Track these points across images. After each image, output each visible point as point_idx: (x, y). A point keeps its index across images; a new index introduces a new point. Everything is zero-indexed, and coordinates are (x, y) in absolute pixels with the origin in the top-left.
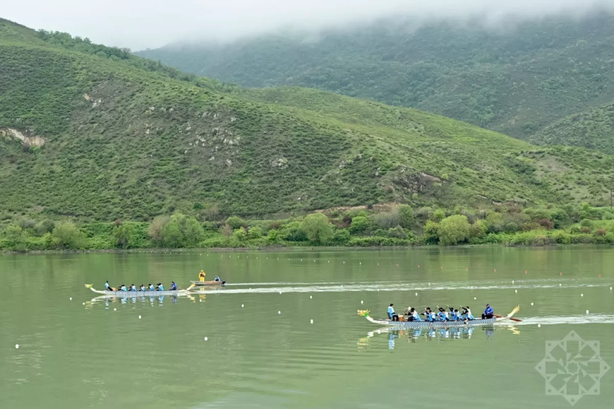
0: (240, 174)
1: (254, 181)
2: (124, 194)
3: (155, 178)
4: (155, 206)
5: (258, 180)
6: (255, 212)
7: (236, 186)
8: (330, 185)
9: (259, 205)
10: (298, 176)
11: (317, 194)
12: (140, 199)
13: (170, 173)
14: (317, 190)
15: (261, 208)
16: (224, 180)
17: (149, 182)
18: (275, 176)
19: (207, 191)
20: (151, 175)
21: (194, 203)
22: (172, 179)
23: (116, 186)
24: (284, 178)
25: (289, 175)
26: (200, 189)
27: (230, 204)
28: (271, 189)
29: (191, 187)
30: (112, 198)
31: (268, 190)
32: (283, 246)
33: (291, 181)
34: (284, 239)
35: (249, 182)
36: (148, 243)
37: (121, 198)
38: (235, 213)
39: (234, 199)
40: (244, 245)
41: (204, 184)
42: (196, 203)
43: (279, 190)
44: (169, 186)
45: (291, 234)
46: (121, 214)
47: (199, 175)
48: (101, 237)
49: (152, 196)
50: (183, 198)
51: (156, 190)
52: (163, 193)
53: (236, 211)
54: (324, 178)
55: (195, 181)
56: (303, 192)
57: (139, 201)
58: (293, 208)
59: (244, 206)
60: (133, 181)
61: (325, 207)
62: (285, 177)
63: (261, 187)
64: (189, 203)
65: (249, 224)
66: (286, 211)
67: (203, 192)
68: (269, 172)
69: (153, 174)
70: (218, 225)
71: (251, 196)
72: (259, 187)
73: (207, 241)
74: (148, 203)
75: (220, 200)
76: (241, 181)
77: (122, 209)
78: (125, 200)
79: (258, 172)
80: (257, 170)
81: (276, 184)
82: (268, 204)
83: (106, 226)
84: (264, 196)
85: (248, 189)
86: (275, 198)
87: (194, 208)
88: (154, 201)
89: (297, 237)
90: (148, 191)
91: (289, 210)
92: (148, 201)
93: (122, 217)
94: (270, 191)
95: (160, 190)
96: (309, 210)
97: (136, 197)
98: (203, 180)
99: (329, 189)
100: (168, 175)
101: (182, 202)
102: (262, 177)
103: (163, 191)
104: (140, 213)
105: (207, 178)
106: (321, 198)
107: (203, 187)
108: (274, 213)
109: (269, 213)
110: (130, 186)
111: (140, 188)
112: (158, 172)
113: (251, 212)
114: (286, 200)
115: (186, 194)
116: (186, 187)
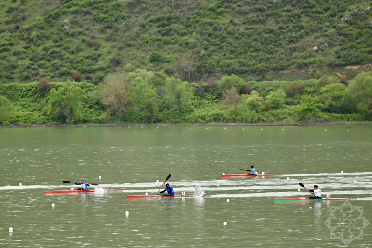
0: (212, 9)
1: (236, 21)
2: (28, 38)
3: (73, 13)
4: (87, 58)
5: (242, 18)
6: (251, 68)
7: (209, 28)
8: (361, 29)
9: (254, 57)
10: (302, 12)
11: (343, 41)
12: (58, 46)
13: (97, 6)
14: (341, 35)
15: (260, 62)
16: (189, 19)
17: (66, 20)
18: (269, 13)
19: (163, 35)
20: (66, 10)
21: (151, 53)
22: (103, 15)
23: (12, 26)
24: (282, 16)
25: (289, 11)
26: (152, 33)
27: (209, 56)
28: (266, 33)
29: (137, 29)
30: (11, 45)
31: (261, 35)
32: (326, 120)
33: (294, 21)
34: (324, 110)
35: (228, 21)
36: (104, 115)
37: (26, 45)
38: (219, 69)
39: (212, 48)
40: (264, 118)
41: (157, 24)
42: (154, 54)
43: (279, 35)
44: (99, 27)
45: (334, 103)
46: (34, 69)
47: (144, 9)
48: (22, 105)
49: (76, 42)
50: (129, 45)
51: (80, 33)
52: (93, 38)
53: (221, 67)
54: (347, 16)
55: (141, 19)
56: (317, 37)
57: (57, 49)
58: (311, 63)
59: (231, 59)
60: (38, 18)
61: (362, 61)
62: (284, 14)
63: (251, 29)
64: (140, 54)
65: (252, 87)
66: (300, 67)
67: (160, 37)
68: (257, 6)
69: (69, 7)
70: (204, 87)
71: (239, 44)
72: (247, 29)
73: (198, 112)
74: (73, 53)
75: (190, 48)
76: (217, 20)
77: (32, 62)
78: (33, 47)
79: (239, 6)
80: (239, 3)
81: (271, 24)
82: (268, 56)
83: (24, 89)
84: (259, 44)
85: (229, 33)
86: (277, 46)
87: (152, 61)
88: (81, 50)
89: (341, 107)
90: (67, 34)
91: (306, 65)
92: (72, 49)
93: (37, 74)
94: (266, 35)
95: (87, 32)
96: (337, 66)
97: (49, 44)
98: (153, 17)
99: (359, 33)
100: (93, 9)
101: (128, 51)
102: (247, 13)
103: (92, 34)
104: (65, 68)
105: (160, 15)
106: (352, 47)
107: (157, 29)
108: (282, 69)
109: (274, 69)
110: (36, 26)
111: (52, 30)
112: (77, 5)
113: (245, 69)
114: (295, 50)
115: (133, 39)
116: (128, 28)
